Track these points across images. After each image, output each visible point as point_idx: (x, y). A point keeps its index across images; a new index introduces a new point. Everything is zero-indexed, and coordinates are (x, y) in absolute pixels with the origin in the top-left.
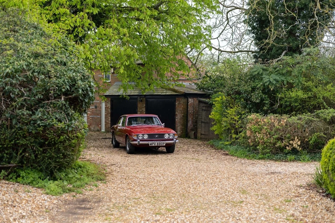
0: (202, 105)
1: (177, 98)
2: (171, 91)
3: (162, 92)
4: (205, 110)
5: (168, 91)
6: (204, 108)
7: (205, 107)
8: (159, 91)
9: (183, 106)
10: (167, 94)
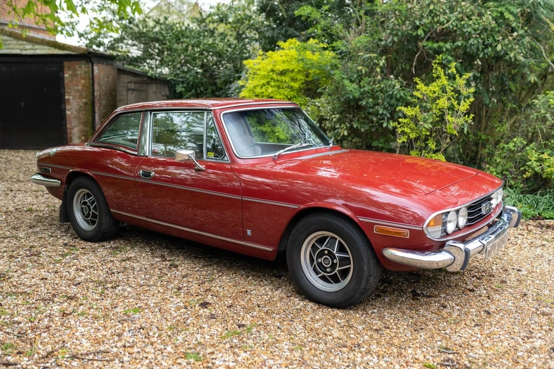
0: (125, 79)
1: (66, 64)
2: (46, 47)
3: (22, 47)
4: (133, 90)
5: (37, 47)
6: (132, 86)
7: (135, 83)
8: (11, 46)
9: (83, 81)
10: (39, 52)
